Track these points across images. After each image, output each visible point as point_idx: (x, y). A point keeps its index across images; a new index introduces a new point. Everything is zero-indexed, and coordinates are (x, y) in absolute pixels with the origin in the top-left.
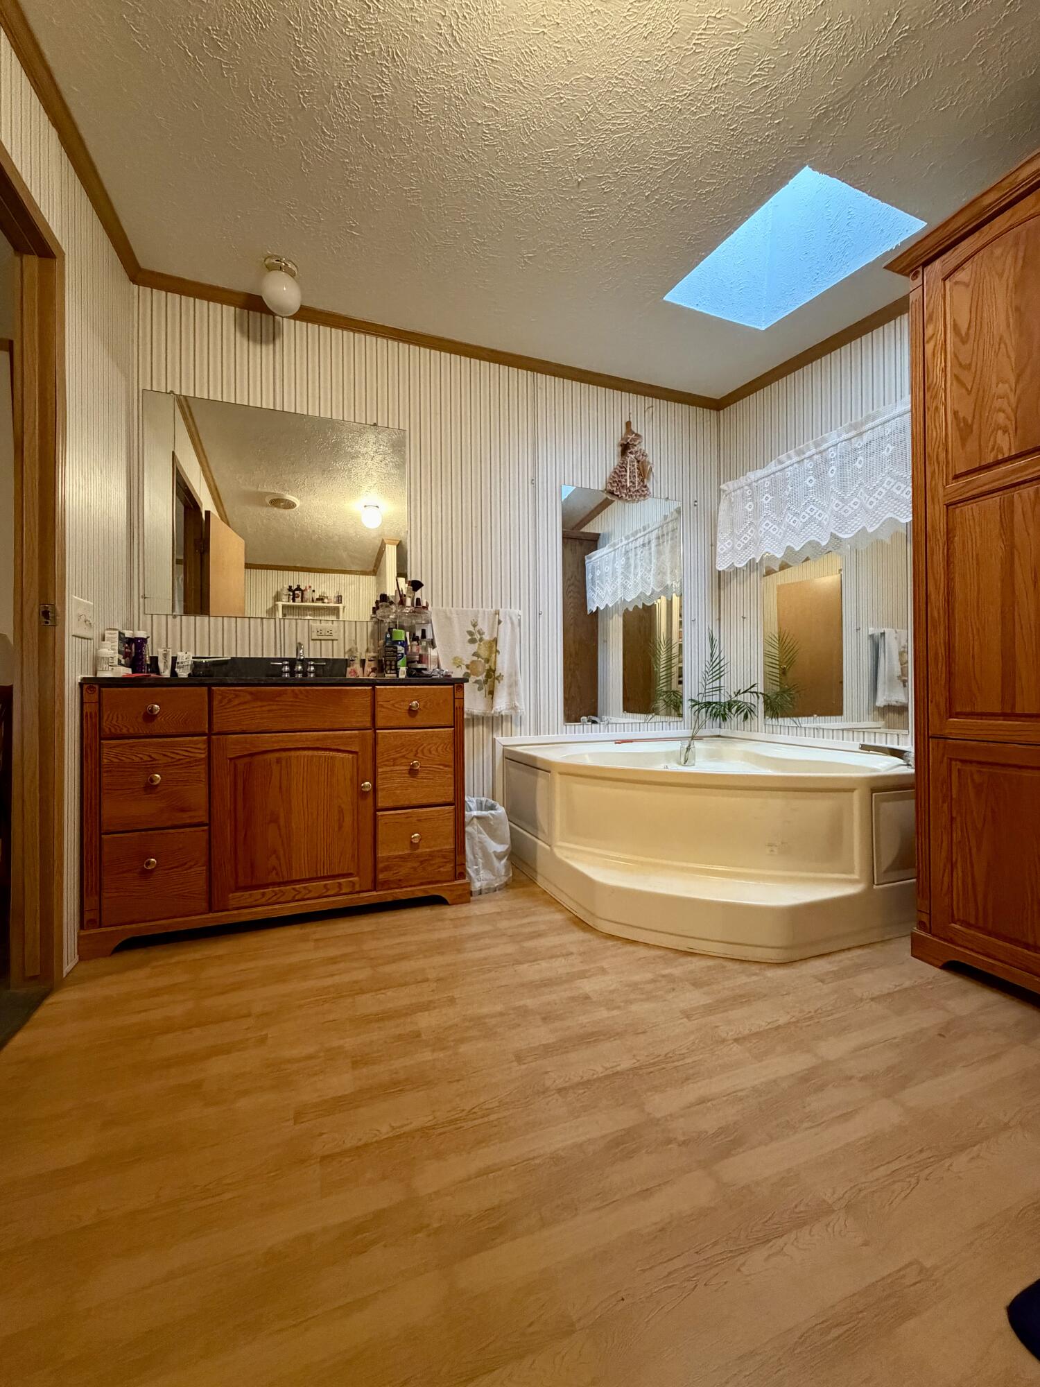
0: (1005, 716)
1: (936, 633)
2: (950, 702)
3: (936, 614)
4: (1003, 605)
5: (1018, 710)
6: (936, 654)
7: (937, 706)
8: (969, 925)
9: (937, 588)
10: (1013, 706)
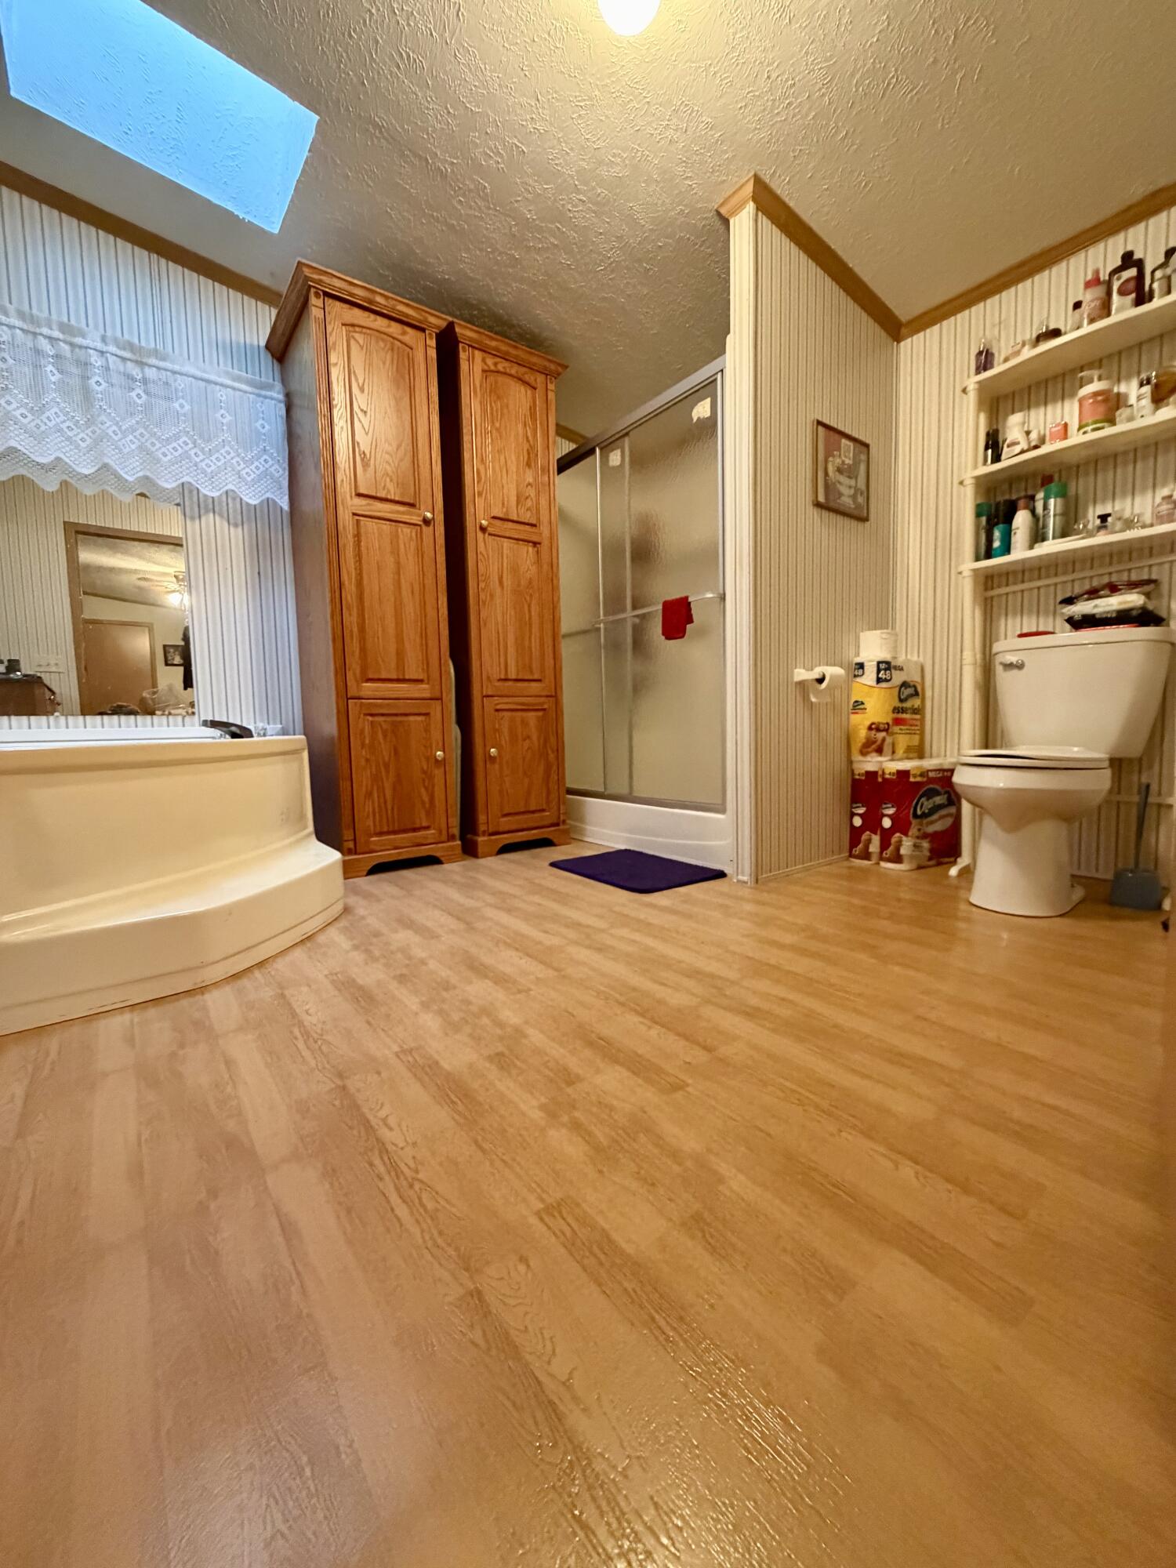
0: (398, 681)
1: (350, 615)
2: (364, 669)
3: (349, 598)
4: (395, 602)
5: (407, 677)
6: (351, 631)
7: (354, 674)
8: (381, 834)
9: (350, 579)
10: (404, 675)
